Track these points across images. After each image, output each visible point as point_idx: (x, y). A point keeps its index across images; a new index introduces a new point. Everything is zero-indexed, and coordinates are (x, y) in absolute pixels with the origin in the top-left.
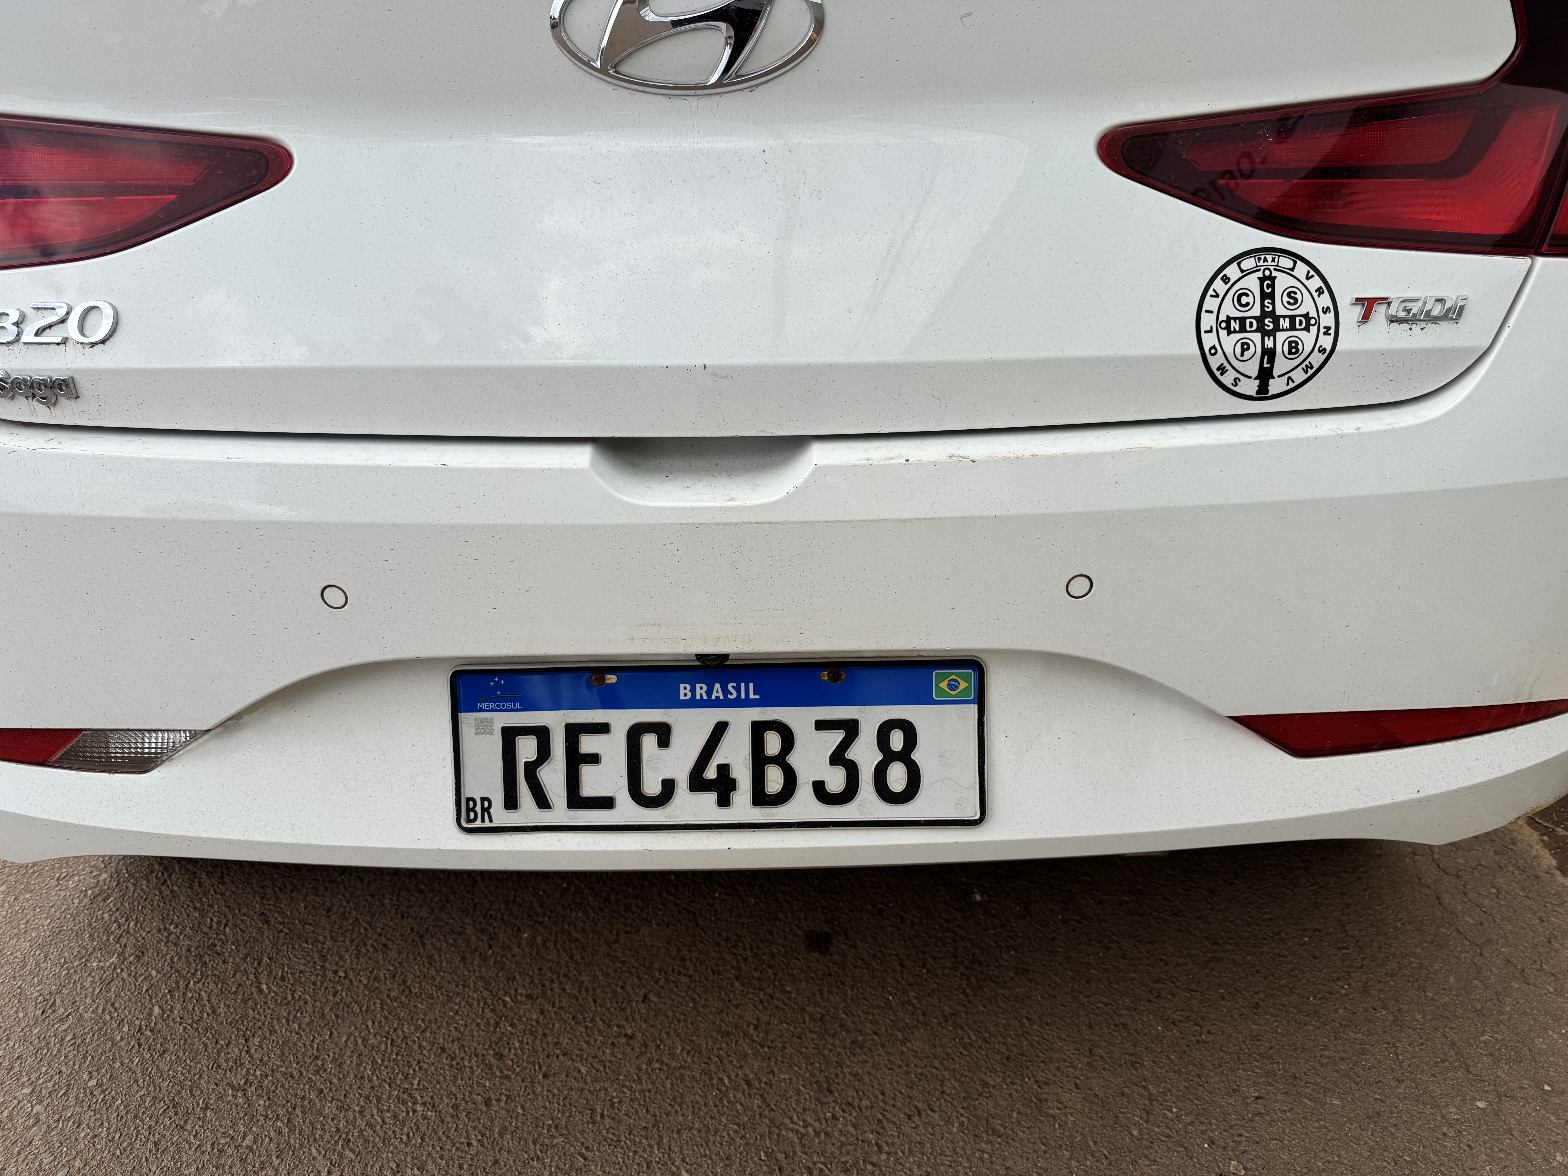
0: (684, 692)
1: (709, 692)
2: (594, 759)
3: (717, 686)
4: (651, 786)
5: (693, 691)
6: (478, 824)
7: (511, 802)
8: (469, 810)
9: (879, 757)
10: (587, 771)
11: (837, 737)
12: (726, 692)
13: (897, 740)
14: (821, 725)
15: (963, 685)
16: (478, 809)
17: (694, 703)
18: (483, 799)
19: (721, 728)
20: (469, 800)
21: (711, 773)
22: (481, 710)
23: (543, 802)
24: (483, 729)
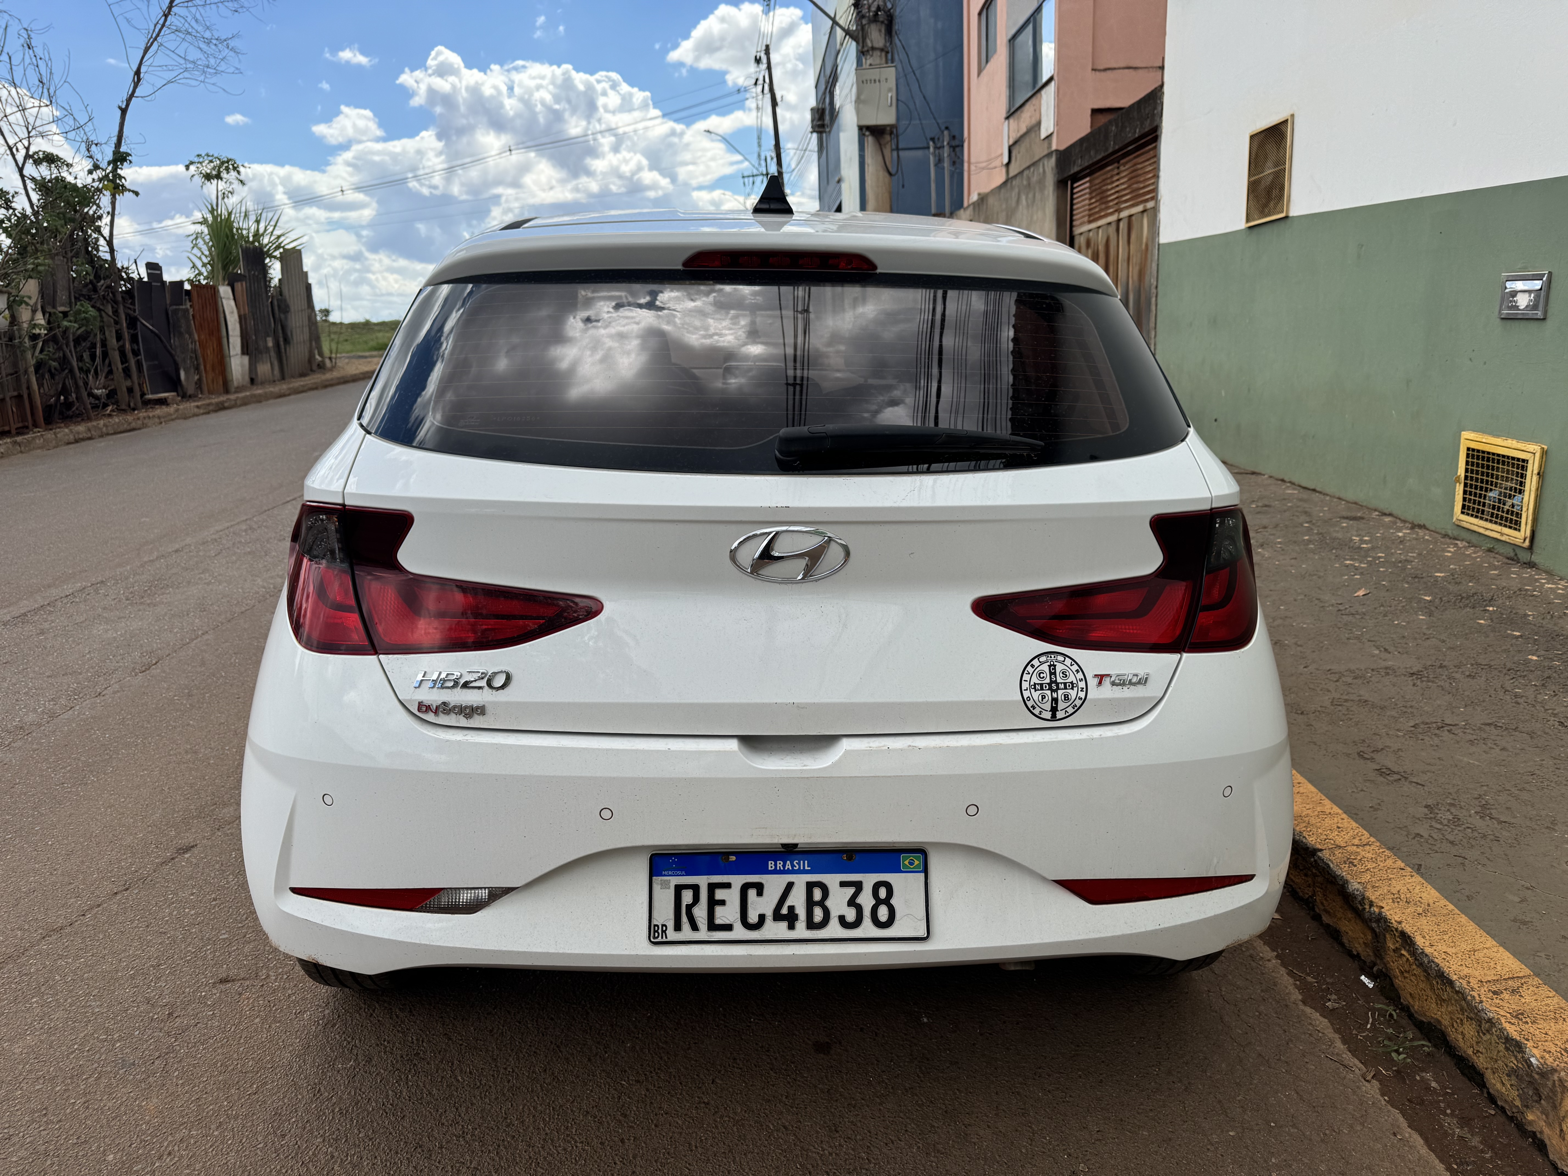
0: (771, 865)
1: (784, 866)
2: (722, 903)
3: (788, 862)
4: (753, 918)
5: (776, 865)
6: (660, 939)
7: (678, 927)
8: (655, 931)
9: (873, 902)
10: (719, 910)
11: (851, 891)
12: (793, 866)
13: (883, 893)
14: (843, 884)
15: (916, 862)
16: (660, 931)
17: (776, 872)
18: (663, 925)
19: (790, 886)
20: (655, 926)
21: (784, 911)
22: (665, 875)
23: (695, 927)
24: (665, 886)
